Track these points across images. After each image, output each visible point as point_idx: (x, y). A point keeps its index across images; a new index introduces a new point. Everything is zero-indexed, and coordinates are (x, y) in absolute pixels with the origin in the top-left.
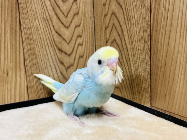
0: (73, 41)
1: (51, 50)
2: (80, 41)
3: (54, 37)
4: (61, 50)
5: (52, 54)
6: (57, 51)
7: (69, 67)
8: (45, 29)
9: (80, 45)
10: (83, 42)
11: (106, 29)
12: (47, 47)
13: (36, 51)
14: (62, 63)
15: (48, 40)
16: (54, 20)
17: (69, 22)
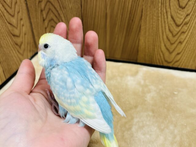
0: (19, 25)
1: (9, 38)
2: (22, 23)
3: (9, 27)
4: (14, 35)
5: (11, 41)
6: (13, 37)
7: (21, 45)
8: (2, 24)
9: (23, 25)
10: (24, 23)
11: (42, 11)
12: (7, 37)
13: (2, 43)
14: (17, 44)
15: (6, 32)
16: (5, 15)
17: (14, 11)
